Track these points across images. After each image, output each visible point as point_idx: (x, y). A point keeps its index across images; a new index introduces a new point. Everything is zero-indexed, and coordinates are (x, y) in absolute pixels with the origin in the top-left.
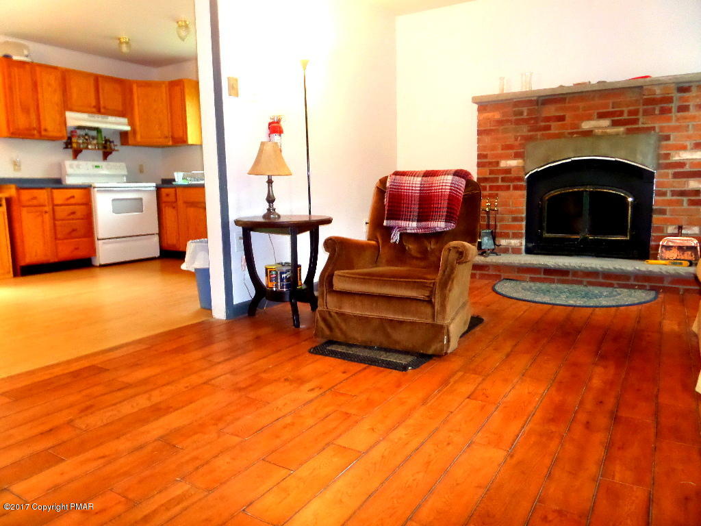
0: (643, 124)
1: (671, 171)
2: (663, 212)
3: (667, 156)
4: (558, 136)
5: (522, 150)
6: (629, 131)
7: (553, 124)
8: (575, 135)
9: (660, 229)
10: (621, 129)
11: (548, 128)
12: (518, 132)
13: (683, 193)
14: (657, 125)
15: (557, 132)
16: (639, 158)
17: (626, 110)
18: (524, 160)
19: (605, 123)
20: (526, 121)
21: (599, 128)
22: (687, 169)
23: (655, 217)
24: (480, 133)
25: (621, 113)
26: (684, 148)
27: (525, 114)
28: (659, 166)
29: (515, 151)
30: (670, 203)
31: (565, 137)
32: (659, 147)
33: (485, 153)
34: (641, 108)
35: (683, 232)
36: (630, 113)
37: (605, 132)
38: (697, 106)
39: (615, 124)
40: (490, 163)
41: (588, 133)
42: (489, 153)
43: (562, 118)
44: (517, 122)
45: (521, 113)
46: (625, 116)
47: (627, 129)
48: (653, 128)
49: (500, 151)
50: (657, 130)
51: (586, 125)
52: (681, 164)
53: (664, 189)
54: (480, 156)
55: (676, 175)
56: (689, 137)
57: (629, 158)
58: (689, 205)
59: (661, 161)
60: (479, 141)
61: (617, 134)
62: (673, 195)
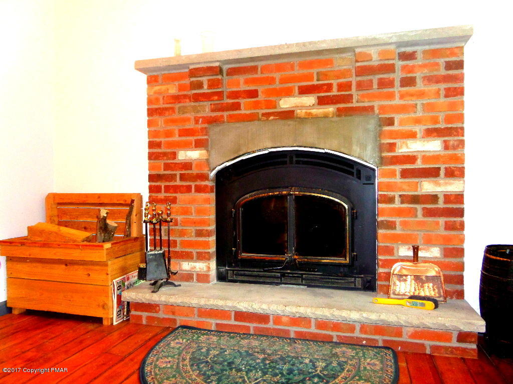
0: (357, 102)
1: (398, 168)
2: (391, 225)
3: (392, 147)
4: (251, 118)
5: (206, 137)
6: (340, 112)
7: (243, 101)
8: (272, 118)
9: (389, 251)
10: (331, 109)
11: (237, 106)
12: (198, 112)
13: (415, 199)
14: (376, 104)
15: (248, 112)
16: (356, 150)
17: (335, 83)
18: (208, 151)
19: (310, 100)
20: (207, 97)
21: (302, 107)
22: (419, 165)
23: (381, 232)
24: (151, 112)
25: (329, 87)
26: (412, 135)
27: (205, 87)
28: (383, 161)
29: (196, 138)
30: (399, 212)
31: (259, 120)
32: (380, 135)
33: (158, 140)
34: (354, 80)
35: (421, 254)
36: (341, 87)
37: (310, 114)
38: (424, 78)
39: (322, 102)
40: (165, 154)
41: (288, 115)
42: (163, 140)
43: (253, 94)
44: (197, 98)
45: (200, 85)
46: (335, 92)
47: (338, 109)
48: (372, 108)
49: (176, 138)
50: (377, 111)
51: (285, 104)
52: (411, 159)
53: (391, 194)
54: (151, 145)
55: (405, 174)
56: (418, 121)
57: (342, 150)
58: (424, 216)
59: (385, 154)
60: (150, 124)
61: (326, 116)
62: (402, 203)
